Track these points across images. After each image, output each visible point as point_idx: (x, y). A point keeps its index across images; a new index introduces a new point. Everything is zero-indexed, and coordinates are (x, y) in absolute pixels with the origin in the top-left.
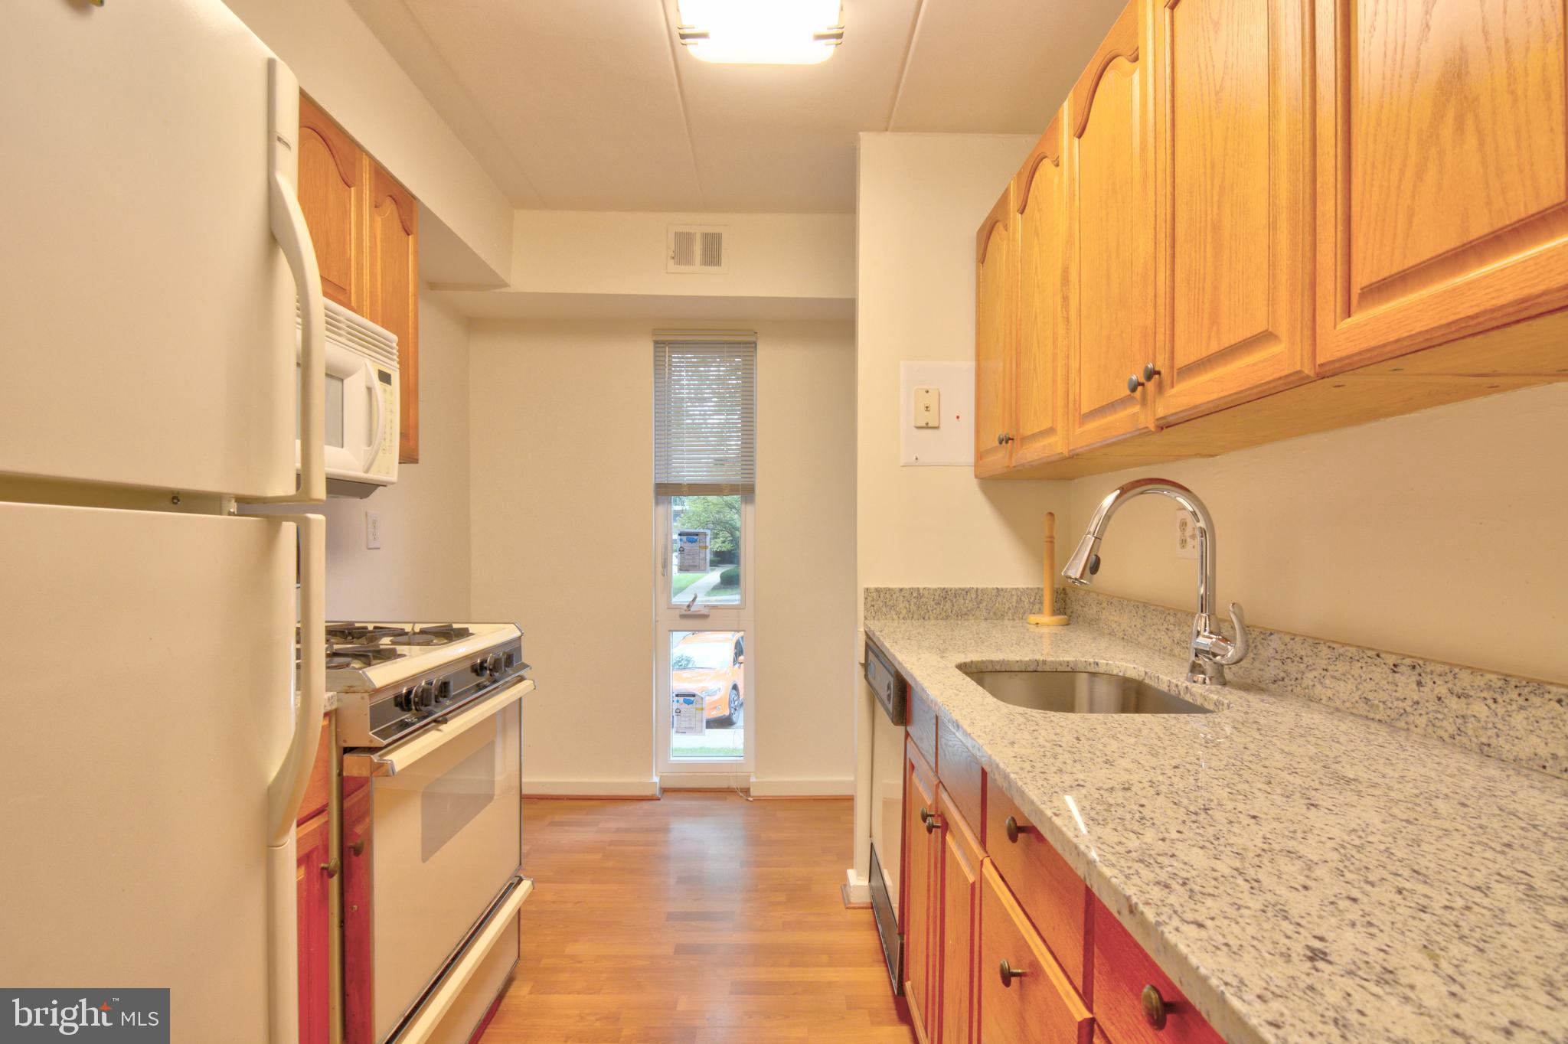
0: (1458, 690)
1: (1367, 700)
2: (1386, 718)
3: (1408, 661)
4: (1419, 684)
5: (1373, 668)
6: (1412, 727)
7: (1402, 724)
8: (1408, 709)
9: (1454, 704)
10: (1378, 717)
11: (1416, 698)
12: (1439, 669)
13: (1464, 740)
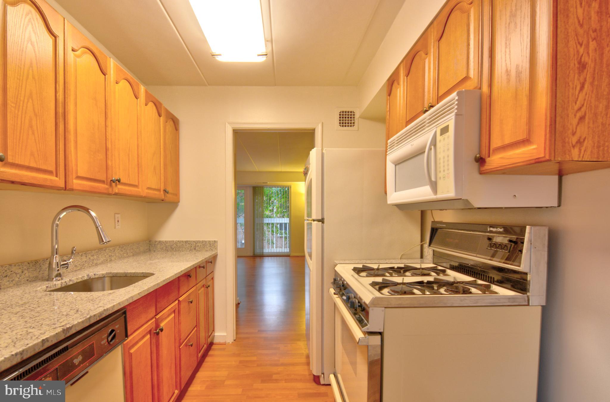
0: (92, 255)
1: (76, 266)
2: (80, 268)
3: (84, 253)
4: (86, 257)
5: (78, 257)
6: (85, 267)
7: (83, 267)
8: (84, 263)
9: (92, 258)
10: (78, 269)
11: (85, 260)
12: (89, 252)
13: (93, 264)
